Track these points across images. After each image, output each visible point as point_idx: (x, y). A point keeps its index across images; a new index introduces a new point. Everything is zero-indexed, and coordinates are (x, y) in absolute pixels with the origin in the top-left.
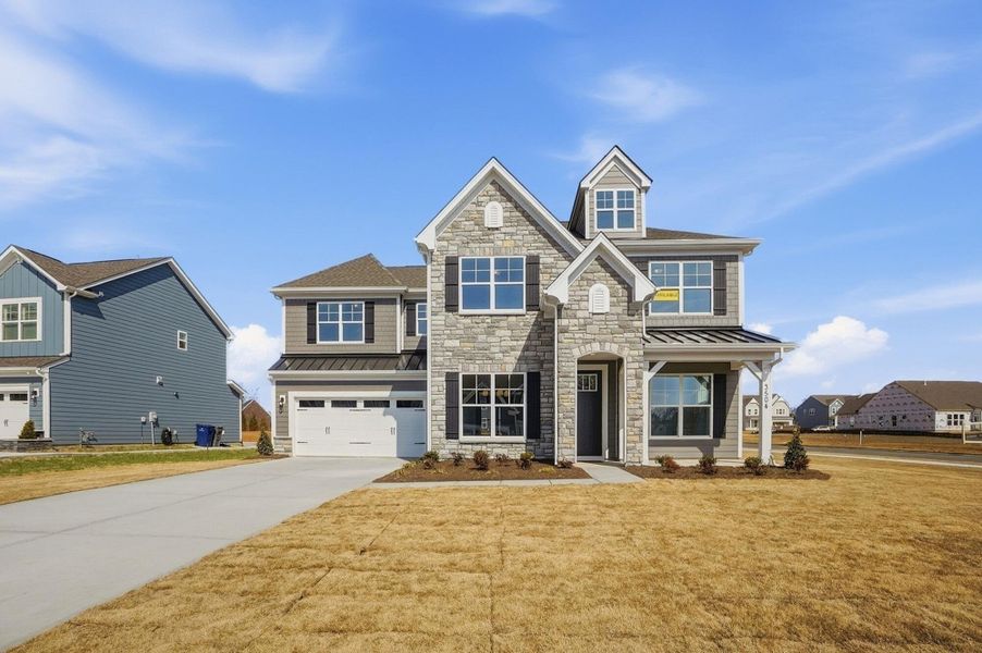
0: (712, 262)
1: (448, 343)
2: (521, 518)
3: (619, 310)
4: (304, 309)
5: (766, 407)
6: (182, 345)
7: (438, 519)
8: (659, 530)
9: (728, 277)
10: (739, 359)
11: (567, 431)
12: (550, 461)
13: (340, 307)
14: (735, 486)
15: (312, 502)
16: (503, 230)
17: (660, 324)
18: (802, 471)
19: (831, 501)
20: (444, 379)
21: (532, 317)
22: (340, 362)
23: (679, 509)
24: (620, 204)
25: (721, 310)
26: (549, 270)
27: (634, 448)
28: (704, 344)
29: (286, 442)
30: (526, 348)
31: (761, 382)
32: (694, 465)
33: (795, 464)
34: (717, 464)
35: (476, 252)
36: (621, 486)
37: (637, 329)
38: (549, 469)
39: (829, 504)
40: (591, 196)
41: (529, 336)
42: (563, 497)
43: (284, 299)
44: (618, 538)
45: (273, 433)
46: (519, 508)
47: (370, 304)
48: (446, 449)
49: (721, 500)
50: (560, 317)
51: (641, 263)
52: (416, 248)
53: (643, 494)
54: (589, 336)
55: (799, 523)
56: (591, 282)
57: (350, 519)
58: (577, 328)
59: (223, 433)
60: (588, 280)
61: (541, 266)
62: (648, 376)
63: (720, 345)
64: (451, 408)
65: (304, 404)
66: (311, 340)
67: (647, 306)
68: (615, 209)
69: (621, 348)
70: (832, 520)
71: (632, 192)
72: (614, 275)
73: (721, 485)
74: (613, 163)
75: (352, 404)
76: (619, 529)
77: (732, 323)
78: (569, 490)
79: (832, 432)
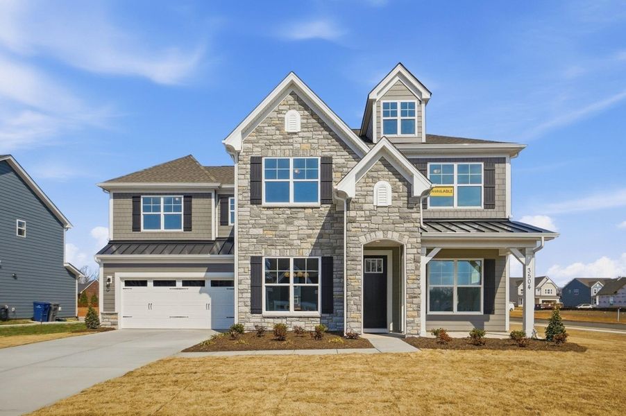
0: (482, 164)
1: (254, 231)
2: (303, 384)
3: (400, 203)
4: (130, 201)
5: (529, 287)
6: (21, 232)
7: (227, 385)
8: (425, 397)
9: (496, 176)
10: (505, 246)
11: (355, 307)
12: (340, 333)
13: (162, 200)
14: (500, 356)
15: (117, 372)
16: (301, 134)
17: (437, 216)
18: (561, 344)
19: (585, 372)
20: (249, 262)
21: (325, 209)
22: (161, 247)
23: (446, 377)
24: (403, 114)
25: (490, 204)
26: (341, 169)
27: (413, 322)
28: (474, 233)
29: (113, 316)
30: (320, 236)
31: (524, 266)
32: (466, 337)
33: (555, 338)
34: (486, 336)
35: (277, 153)
36: (398, 355)
37: (415, 220)
38: (339, 339)
39: (582, 375)
40: (378, 107)
41: (323, 226)
42: (344, 365)
43: (112, 192)
44: (386, 404)
45: (101, 309)
46: (304, 376)
47: (188, 197)
48: (251, 323)
49: (484, 368)
50: (348, 209)
51: (420, 164)
52: (225, 148)
53: (416, 363)
54: (373, 226)
55: (553, 392)
56: (375, 179)
57: (147, 387)
58: (364, 219)
59: (60, 309)
60: (373, 177)
61: (334, 166)
62: (425, 260)
63: (488, 234)
64: (255, 287)
65: (129, 283)
66: (136, 228)
67: (425, 200)
68: (399, 118)
69: (402, 236)
70: (584, 390)
71: (414, 103)
72: (396, 174)
73: (487, 355)
74: (397, 78)
75: (171, 283)
76: (388, 396)
77: (500, 216)
78: (351, 358)
79: (594, 309)
